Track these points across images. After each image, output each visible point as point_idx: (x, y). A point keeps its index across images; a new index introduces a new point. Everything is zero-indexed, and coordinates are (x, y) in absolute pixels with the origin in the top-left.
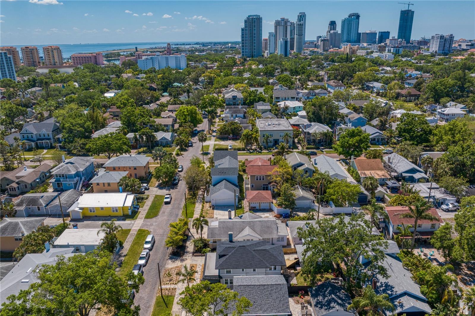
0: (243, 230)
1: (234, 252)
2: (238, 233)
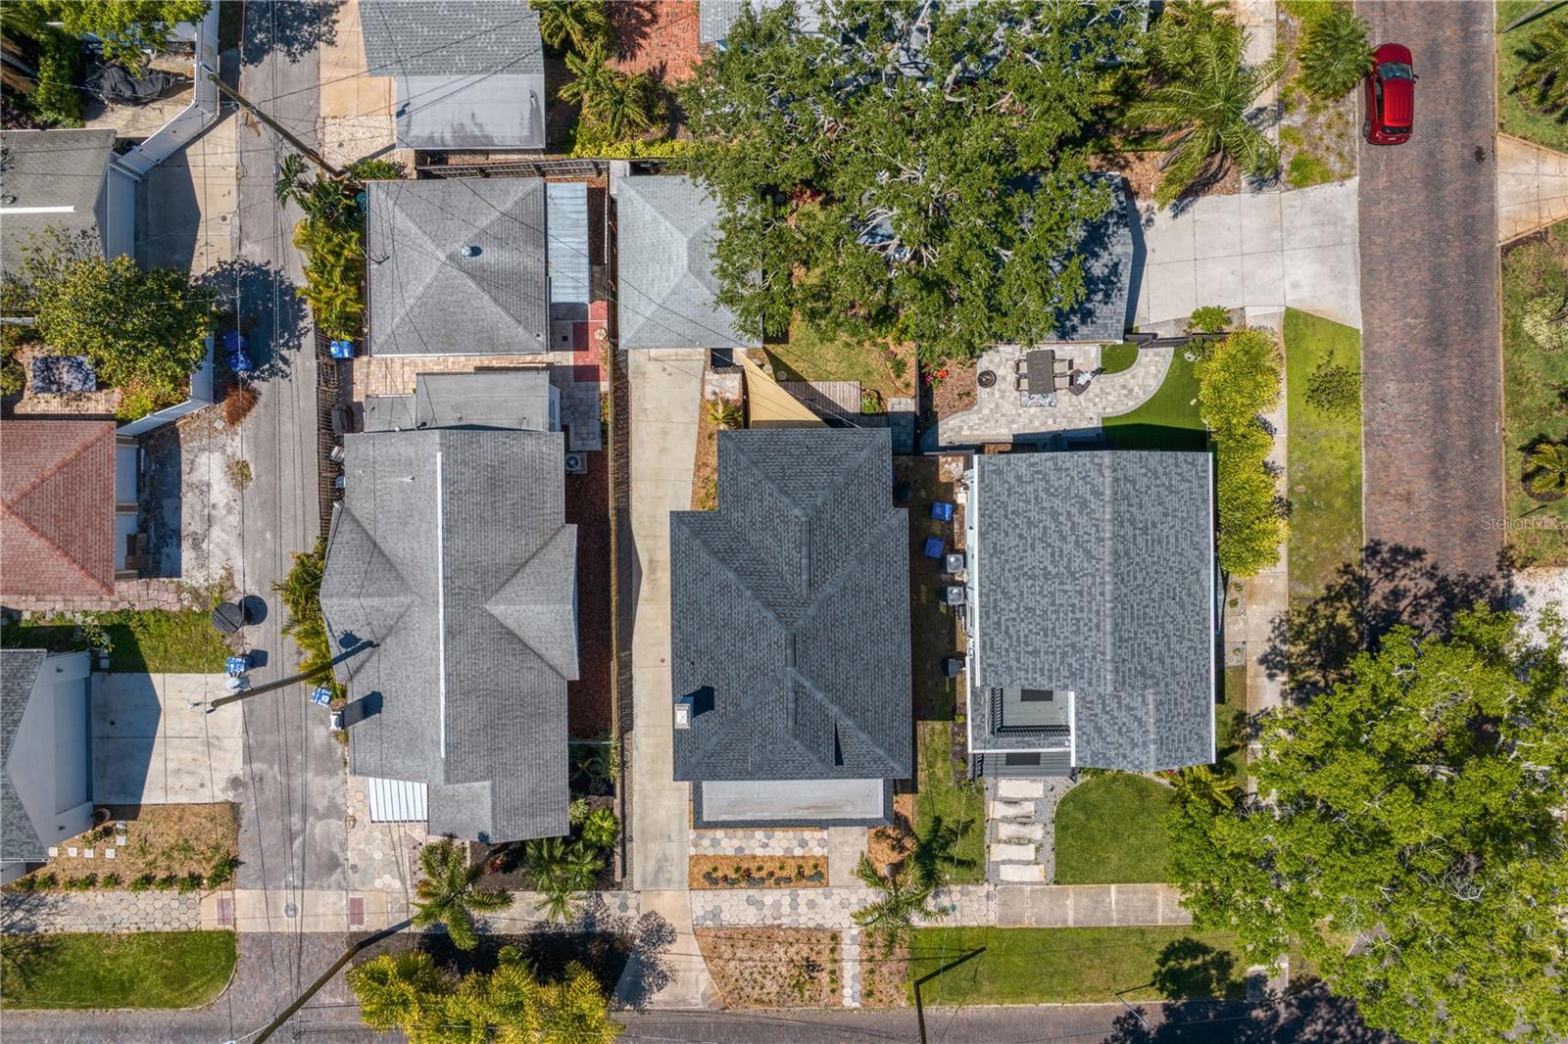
0: (510, 635)
1: (827, 689)
2: (537, 664)
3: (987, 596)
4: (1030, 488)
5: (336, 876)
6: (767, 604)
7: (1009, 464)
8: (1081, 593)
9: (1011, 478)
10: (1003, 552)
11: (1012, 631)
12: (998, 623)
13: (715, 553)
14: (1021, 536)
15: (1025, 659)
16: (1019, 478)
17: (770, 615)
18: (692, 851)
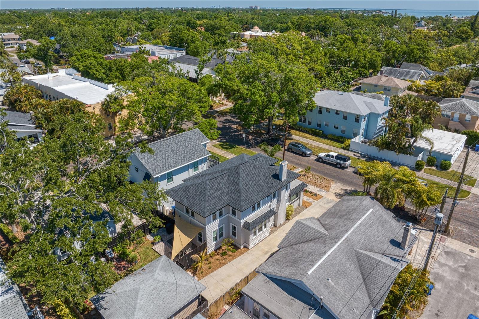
0: (326, 228)
3: (189, 160)
4: (154, 162)
5: (446, 250)
6: (238, 173)
7: (151, 169)
8: (172, 143)
9: (154, 167)
10: (175, 161)
11: (192, 152)
12: (193, 156)
13: (240, 193)
14: (168, 159)
15: (196, 148)
16: (153, 165)
17: (240, 171)
18: (316, 201)
